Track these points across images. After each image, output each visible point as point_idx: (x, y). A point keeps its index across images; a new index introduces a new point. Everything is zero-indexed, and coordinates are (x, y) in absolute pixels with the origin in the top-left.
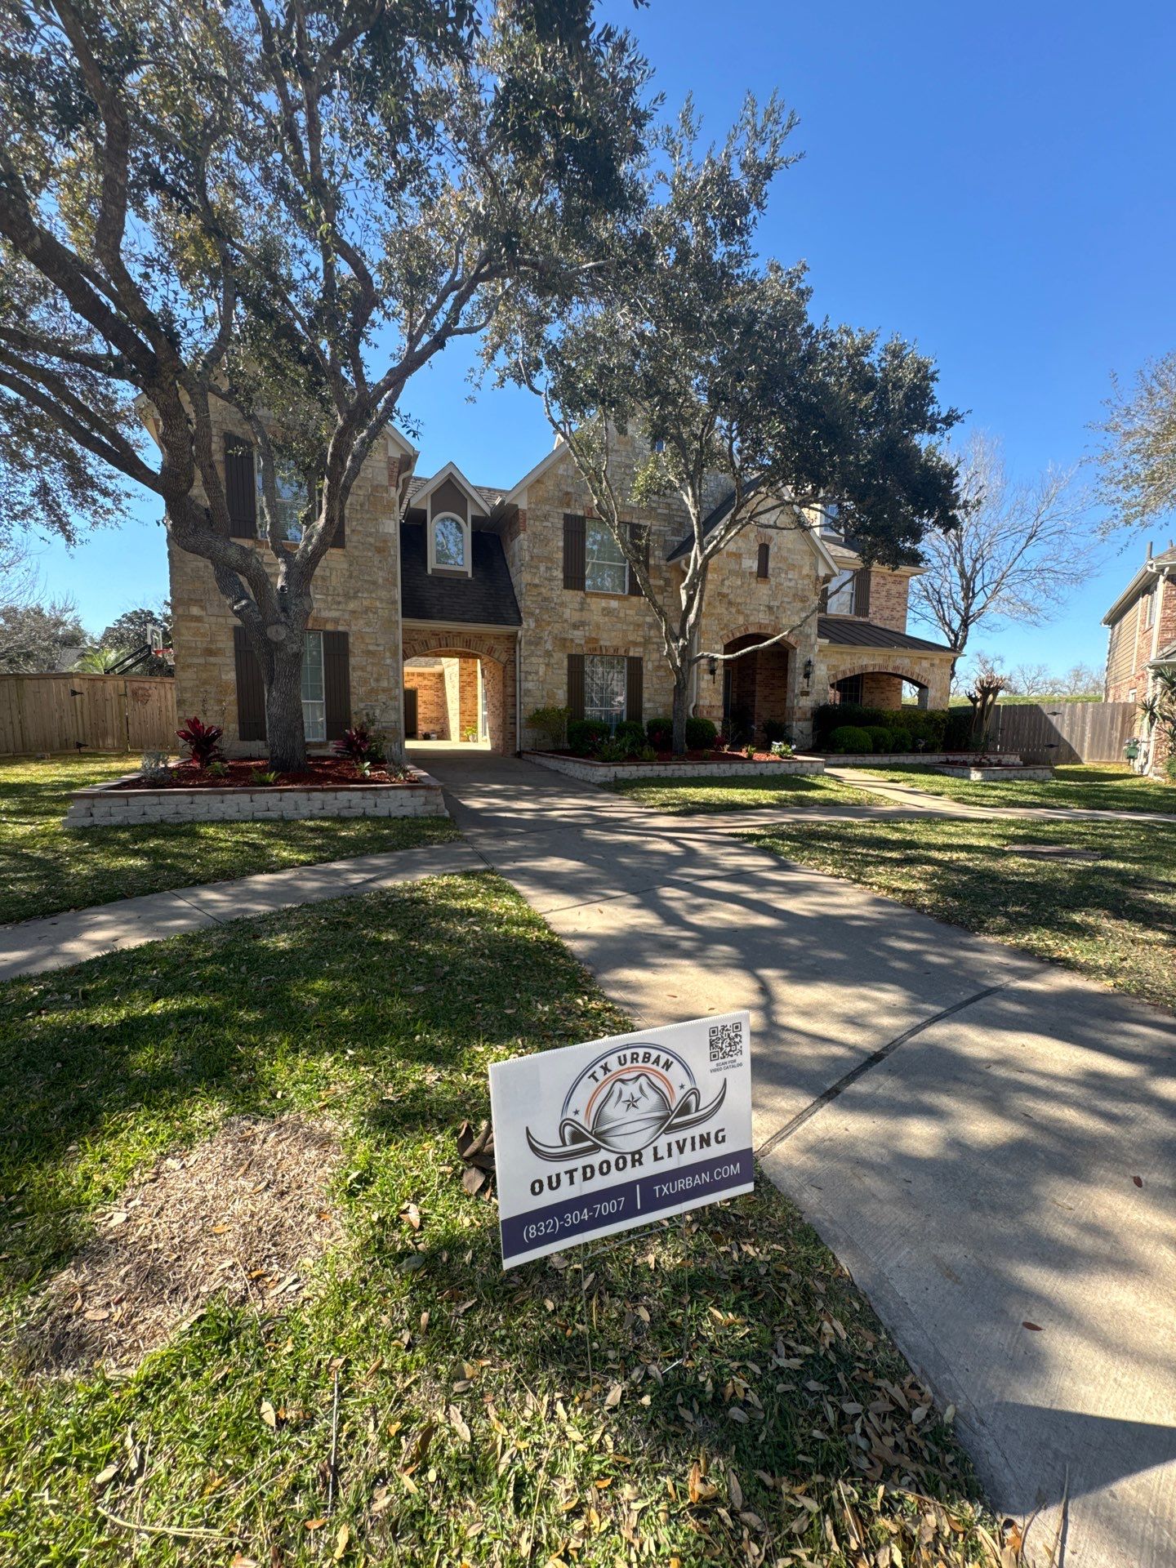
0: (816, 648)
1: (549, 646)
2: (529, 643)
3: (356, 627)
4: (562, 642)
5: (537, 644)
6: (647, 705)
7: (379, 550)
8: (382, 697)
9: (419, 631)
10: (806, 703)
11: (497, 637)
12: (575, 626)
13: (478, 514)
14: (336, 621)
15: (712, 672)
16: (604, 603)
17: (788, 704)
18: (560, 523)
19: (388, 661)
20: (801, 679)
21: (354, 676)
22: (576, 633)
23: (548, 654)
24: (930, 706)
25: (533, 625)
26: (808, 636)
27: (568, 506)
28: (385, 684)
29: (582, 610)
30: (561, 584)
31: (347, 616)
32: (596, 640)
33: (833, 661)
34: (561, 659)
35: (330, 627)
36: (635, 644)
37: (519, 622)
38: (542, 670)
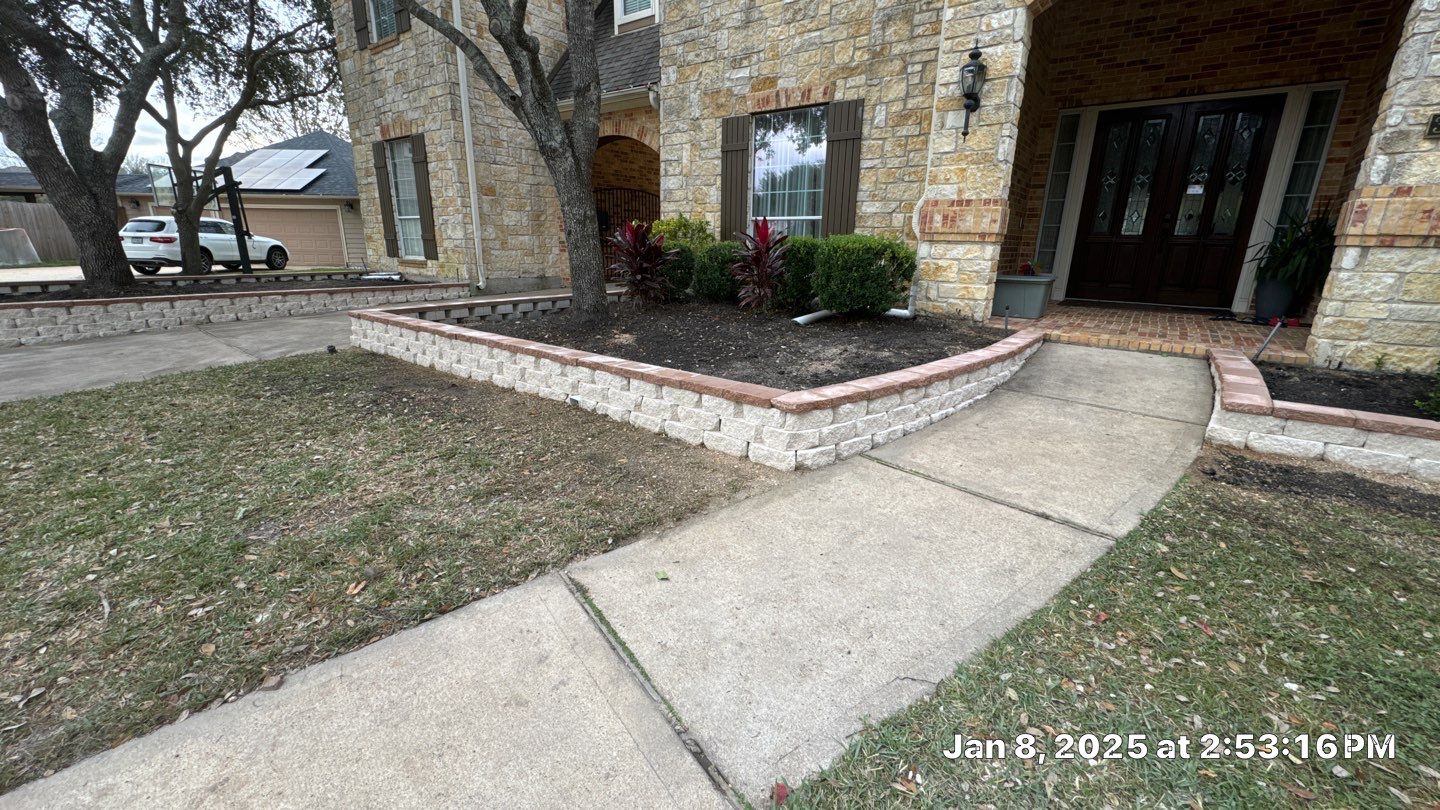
1: (696, 110)
2: (670, 110)
3: (428, 126)
4: (716, 98)
5: (680, 110)
12: (736, 62)
14: (417, 122)
17: (1358, 172)
22: (737, 74)
23: (695, 125)
25: (674, 77)
29: (746, 25)
31: (422, 114)
32: (771, 82)
34: (713, 129)
36: (849, 70)
37: (657, 75)
38: (686, 155)
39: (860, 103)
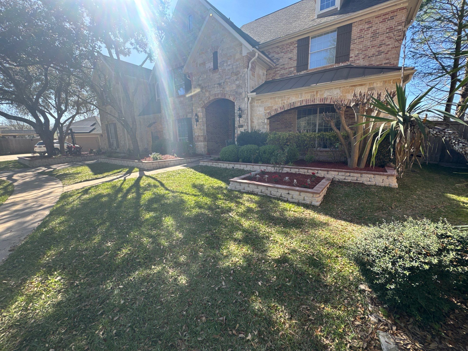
2: (163, 118)
16: (179, 99)
18: (166, 75)
20: (238, 118)
27: (168, 68)
29: (174, 104)
30: (168, 96)
33: (269, 104)
35: (114, 122)
36: (189, 113)
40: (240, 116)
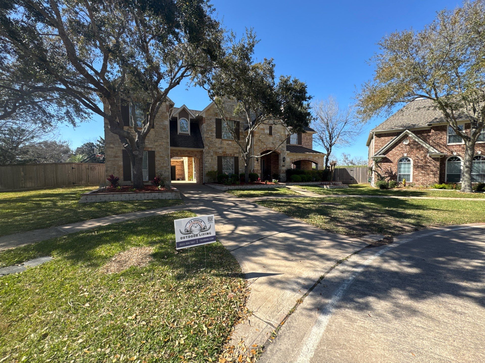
0: (286, 154)
1: (212, 154)
2: (206, 153)
3: (157, 149)
4: (216, 153)
5: (209, 153)
6: (240, 170)
7: (164, 129)
8: (164, 169)
9: (175, 150)
10: (284, 169)
11: (197, 152)
12: (219, 148)
13: (191, 118)
14: (151, 148)
15: (258, 160)
16: (227, 142)
17: (279, 169)
18: (214, 121)
19: (166, 159)
20: (282, 162)
21: (157, 163)
22: (220, 150)
23: (212, 156)
24: (319, 169)
25: (207, 148)
26: (284, 150)
27: (217, 116)
28: (165, 165)
29: (221, 144)
30: (215, 137)
31: (154, 147)
32: (225, 152)
33: (291, 157)
34: (215, 157)
35: (150, 150)
36: (236, 153)
37: (203, 147)
38: (210, 160)
39: (238, 157)
40: (284, 161)
